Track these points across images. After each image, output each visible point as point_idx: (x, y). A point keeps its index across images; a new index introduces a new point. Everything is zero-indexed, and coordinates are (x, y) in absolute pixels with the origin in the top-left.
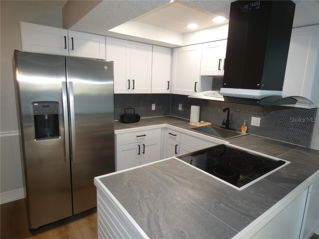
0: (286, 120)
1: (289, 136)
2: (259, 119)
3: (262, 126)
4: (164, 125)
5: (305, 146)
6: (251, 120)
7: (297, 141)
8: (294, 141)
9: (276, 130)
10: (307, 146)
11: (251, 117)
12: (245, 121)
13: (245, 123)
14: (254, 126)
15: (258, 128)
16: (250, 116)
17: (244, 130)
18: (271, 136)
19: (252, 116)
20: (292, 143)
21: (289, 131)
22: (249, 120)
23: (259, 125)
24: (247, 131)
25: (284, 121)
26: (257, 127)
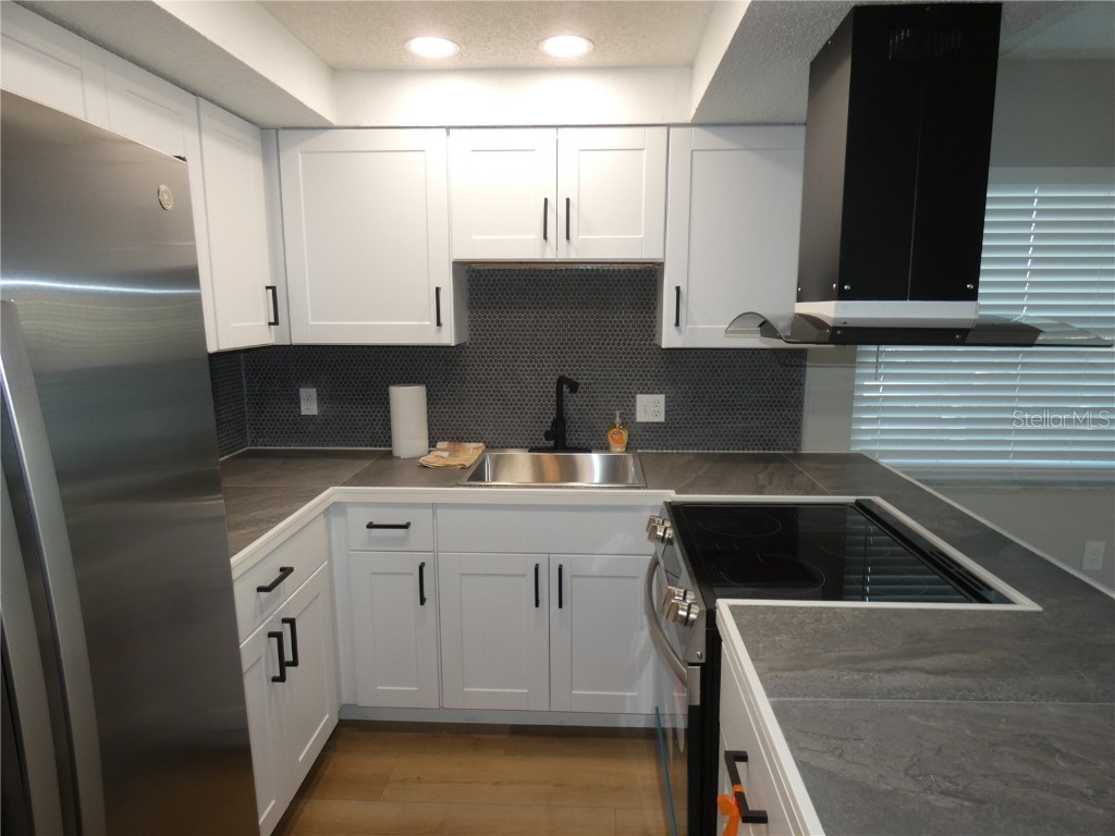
0: (736, 388)
1: (749, 432)
2: (661, 398)
3: (671, 419)
4: (332, 494)
5: (789, 449)
6: (634, 406)
7: (769, 440)
8: (761, 445)
9: (714, 423)
10: (795, 450)
11: (633, 397)
12: (618, 413)
13: (618, 420)
14: (647, 423)
15: (660, 428)
16: (631, 393)
17: (619, 442)
18: (701, 444)
19: (636, 393)
20: (759, 449)
21: (747, 418)
22: (628, 406)
23: (661, 418)
24: (628, 444)
25: (733, 392)
26: (658, 423)
